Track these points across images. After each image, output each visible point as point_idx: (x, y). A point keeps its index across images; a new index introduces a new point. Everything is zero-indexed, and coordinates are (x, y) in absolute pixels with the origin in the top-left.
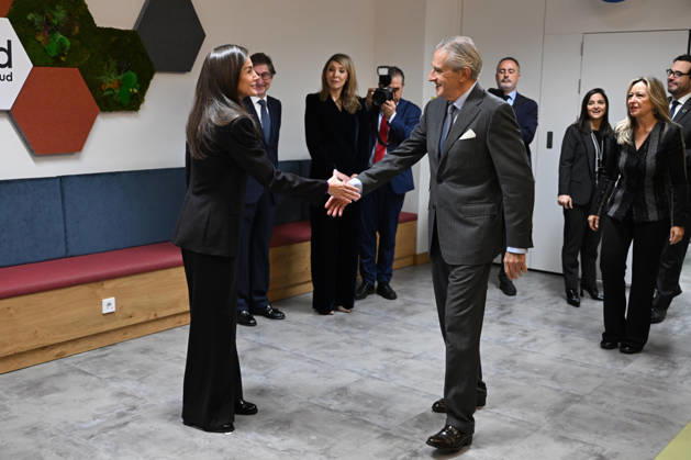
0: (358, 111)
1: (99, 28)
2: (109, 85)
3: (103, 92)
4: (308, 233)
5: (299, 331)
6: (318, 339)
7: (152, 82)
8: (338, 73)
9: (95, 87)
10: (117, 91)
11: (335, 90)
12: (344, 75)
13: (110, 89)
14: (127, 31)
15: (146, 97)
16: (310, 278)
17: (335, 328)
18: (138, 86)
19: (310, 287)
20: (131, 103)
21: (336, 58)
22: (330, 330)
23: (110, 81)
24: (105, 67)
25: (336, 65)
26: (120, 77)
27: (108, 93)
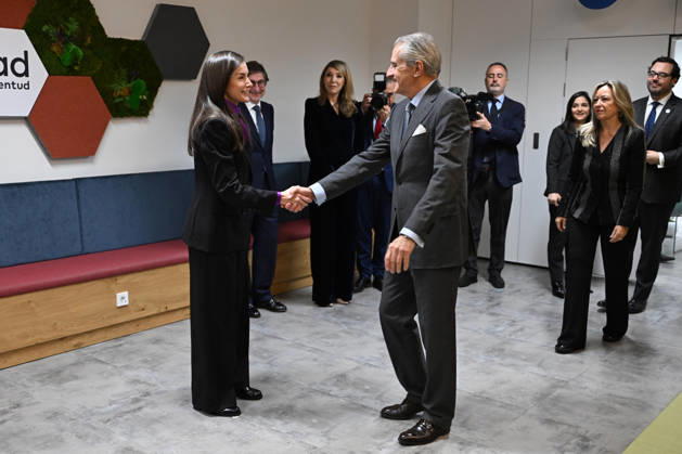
0: (353, 115)
1: (110, 39)
2: (119, 93)
3: (114, 99)
4: (308, 231)
5: (300, 322)
6: (318, 329)
7: (160, 89)
8: (335, 79)
9: (107, 95)
10: (127, 98)
11: (333, 95)
12: (341, 80)
13: (120, 96)
14: (136, 41)
15: (155, 104)
16: (310, 273)
17: (334, 319)
18: (147, 93)
19: (310, 281)
20: (142, 110)
21: (333, 64)
22: (328, 321)
23: (121, 88)
24: (116, 76)
25: (333, 71)
26: (129, 85)
27: (117, 100)
